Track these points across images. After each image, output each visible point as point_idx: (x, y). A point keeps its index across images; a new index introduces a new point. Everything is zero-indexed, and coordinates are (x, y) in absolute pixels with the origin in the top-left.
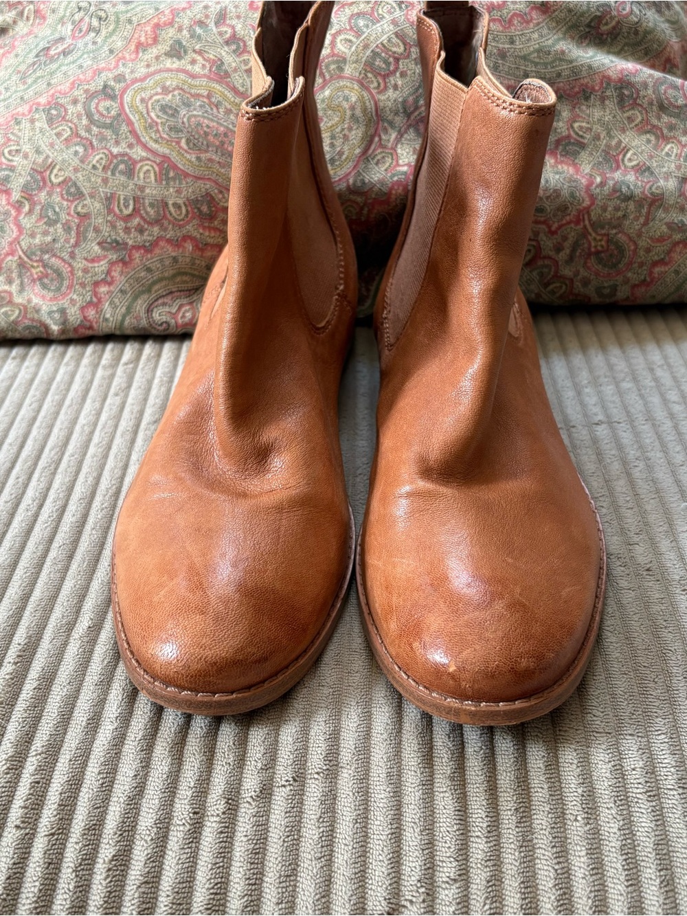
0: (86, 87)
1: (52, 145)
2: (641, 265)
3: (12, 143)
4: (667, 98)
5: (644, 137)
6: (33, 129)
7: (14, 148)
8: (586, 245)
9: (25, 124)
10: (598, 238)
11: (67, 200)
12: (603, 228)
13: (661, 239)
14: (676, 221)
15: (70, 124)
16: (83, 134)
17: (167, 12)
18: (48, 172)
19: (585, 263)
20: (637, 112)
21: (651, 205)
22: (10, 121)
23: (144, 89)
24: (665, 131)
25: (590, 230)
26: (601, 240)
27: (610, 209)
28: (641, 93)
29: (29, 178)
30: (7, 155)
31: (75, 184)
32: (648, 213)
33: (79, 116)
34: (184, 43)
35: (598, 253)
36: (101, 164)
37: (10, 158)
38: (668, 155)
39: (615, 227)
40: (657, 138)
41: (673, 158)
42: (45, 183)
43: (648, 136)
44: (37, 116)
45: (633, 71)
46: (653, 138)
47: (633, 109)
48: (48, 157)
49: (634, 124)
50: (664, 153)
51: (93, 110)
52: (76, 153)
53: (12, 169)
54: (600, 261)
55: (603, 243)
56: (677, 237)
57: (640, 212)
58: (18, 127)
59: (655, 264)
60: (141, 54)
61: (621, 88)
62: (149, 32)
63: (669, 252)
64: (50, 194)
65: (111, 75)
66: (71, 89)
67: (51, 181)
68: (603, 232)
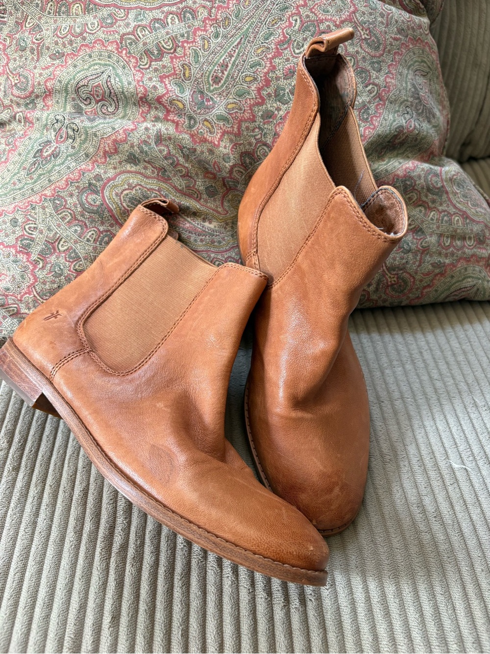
0: (77, 184)
1: (59, 226)
2: (417, 289)
3: (31, 222)
4: (432, 184)
5: (418, 209)
6: (45, 214)
7: (33, 226)
8: (385, 281)
9: (39, 210)
10: (392, 276)
11: (69, 261)
12: (394, 270)
13: (428, 274)
14: (436, 262)
15: (70, 211)
16: (79, 218)
17: (121, 132)
18: (57, 243)
19: (385, 291)
20: (414, 194)
21: (422, 253)
22: (27, 206)
23: (116, 186)
24: (430, 204)
25: (387, 272)
26: (393, 278)
27: (398, 259)
28: (417, 182)
29: (44, 247)
30: (27, 230)
31: (75, 250)
32: (421, 259)
33: (75, 205)
34: (137, 156)
35: (392, 285)
36: (92, 238)
37: (30, 232)
38: (432, 219)
39: (402, 269)
40: (425, 208)
41: (435, 221)
42: (55, 250)
43: (420, 208)
44: (46, 205)
45: (413, 168)
46: (423, 209)
47: (412, 192)
48: (56, 233)
49: (412, 202)
50: (430, 218)
51: (84, 200)
52: (76, 231)
53: (32, 240)
54: (394, 289)
55: (395, 279)
56: (437, 271)
57: (416, 258)
58: (34, 211)
59: (425, 288)
60: (108, 159)
61: (406, 180)
62: (110, 145)
63: (432, 281)
64: (58, 258)
65: (92, 176)
66: (67, 185)
67: (59, 249)
68: (395, 273)
